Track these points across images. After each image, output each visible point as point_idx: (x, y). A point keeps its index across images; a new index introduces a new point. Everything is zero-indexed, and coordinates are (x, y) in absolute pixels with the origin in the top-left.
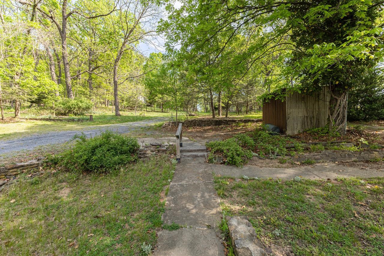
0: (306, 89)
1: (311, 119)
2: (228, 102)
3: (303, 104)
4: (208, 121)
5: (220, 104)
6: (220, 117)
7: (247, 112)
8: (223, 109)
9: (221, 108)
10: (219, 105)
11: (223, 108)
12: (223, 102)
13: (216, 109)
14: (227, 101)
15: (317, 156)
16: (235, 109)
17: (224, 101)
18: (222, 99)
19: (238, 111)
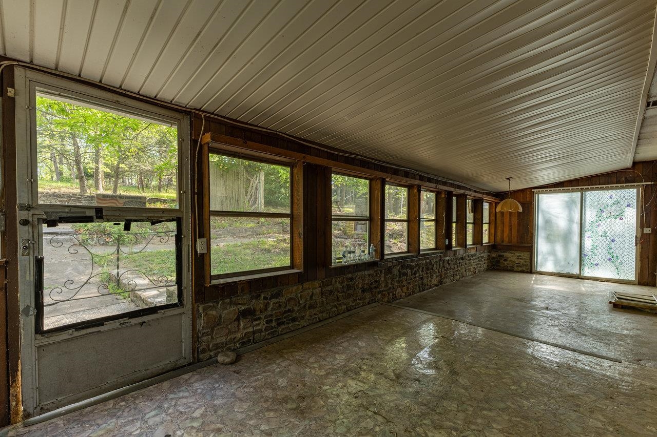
0: (222, 164)
1: (230, 199)
2: (118, 164)
3: (222, 182)
4: (70, 197)
5: (100, 167)
6: (99, 192)
7: (159, 188)
8: (107, 178)
9: (101, 176)
10: (97, 169)
11: (107, 176)
12: (106, 165)
13: (88, 175)
14: (116, 163)
15: (219, 232)
16: (134, 181)
17: (109, 163)
18: (104, 158)
19: (143, 185)
